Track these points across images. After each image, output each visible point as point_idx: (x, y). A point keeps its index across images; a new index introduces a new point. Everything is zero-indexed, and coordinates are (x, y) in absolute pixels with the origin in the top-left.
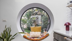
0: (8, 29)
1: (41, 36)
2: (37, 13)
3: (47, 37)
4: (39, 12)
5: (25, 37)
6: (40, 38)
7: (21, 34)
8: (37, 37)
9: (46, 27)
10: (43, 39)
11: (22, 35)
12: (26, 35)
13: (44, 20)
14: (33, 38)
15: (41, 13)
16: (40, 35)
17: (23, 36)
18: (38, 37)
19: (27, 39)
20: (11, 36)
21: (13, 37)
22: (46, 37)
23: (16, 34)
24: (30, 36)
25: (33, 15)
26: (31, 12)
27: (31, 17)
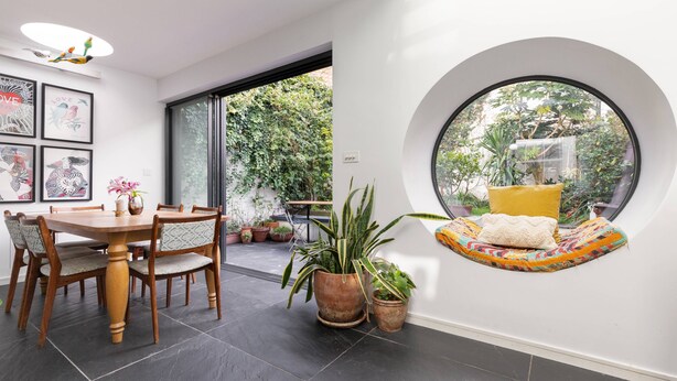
0: (361, 193)
1: (554, 245)
2: (549, 123)
3: (606, 252)
4: (563, 116)
5: (444, 240)
6: (550, 254)
7: (422, 220)
8: (529, 249)
9: (603, 195)
10: (572, 263)
11: (427, 227)
12: (457, 231)
13: (592, 155)
14: (495, 252)
15: (575, 122)
16: (549, 235)
17: (436, 234)
18: (533, 245)
19: (459, 253)
20: (374, 226)
21: (381, 232)
22: (595, 254)
23: (397, 220)
24: (482, 240)
25: (526, 138)
26: (512, 122)
27: (513, 147)
